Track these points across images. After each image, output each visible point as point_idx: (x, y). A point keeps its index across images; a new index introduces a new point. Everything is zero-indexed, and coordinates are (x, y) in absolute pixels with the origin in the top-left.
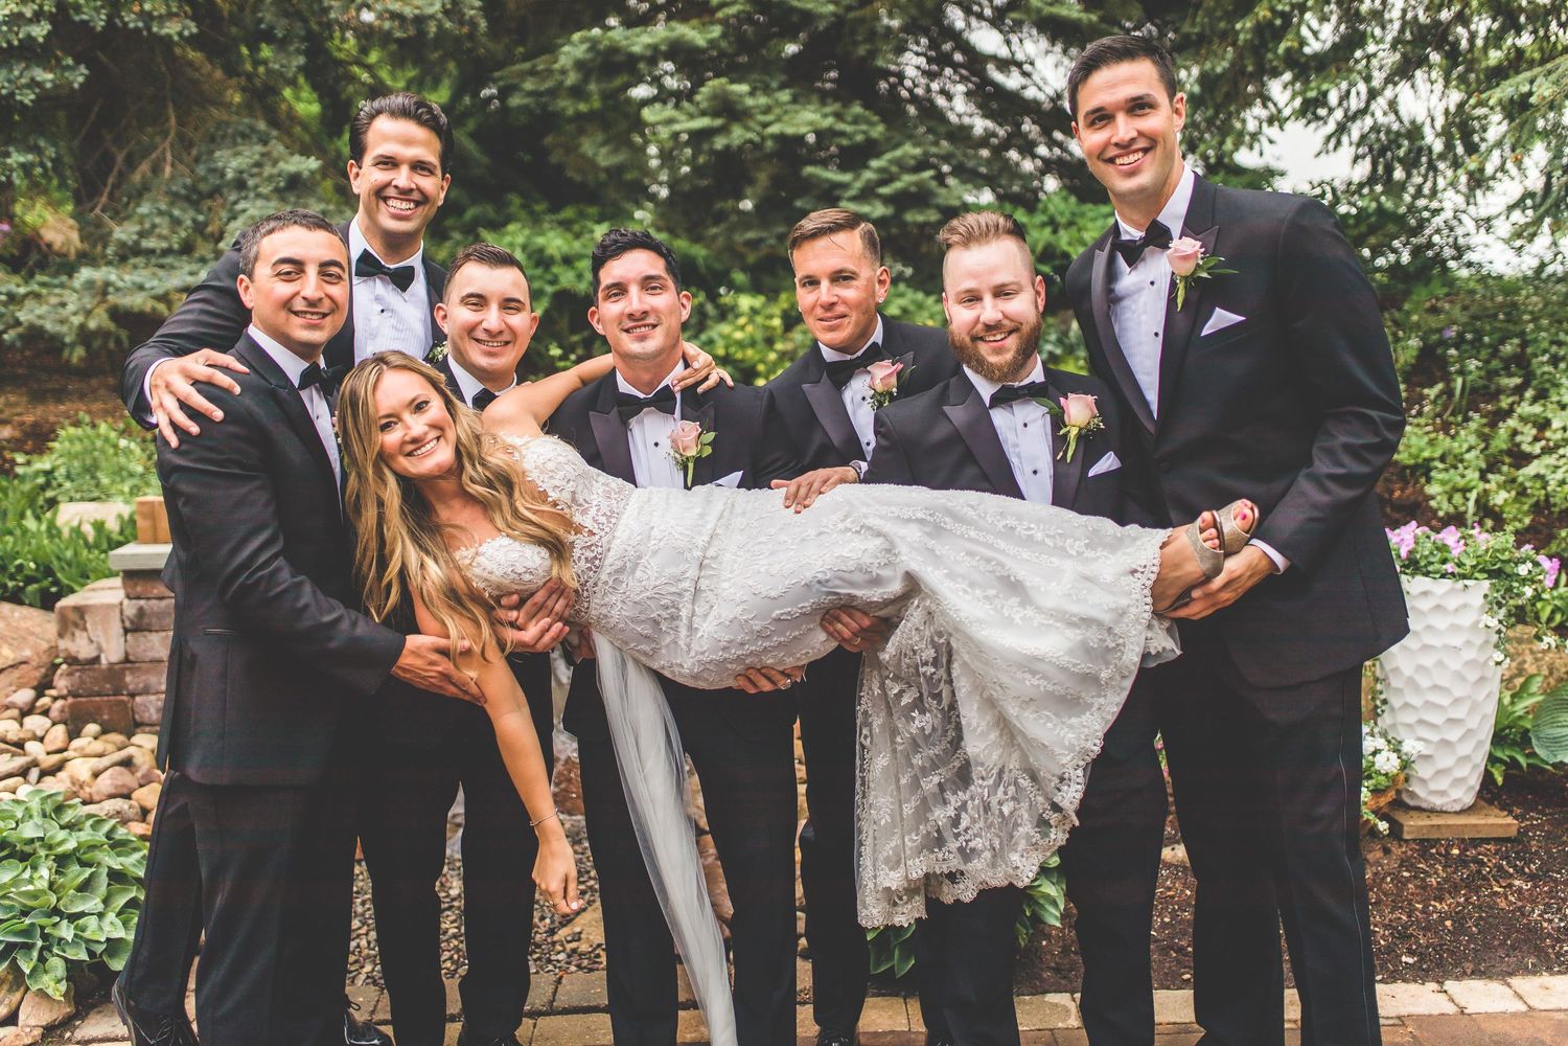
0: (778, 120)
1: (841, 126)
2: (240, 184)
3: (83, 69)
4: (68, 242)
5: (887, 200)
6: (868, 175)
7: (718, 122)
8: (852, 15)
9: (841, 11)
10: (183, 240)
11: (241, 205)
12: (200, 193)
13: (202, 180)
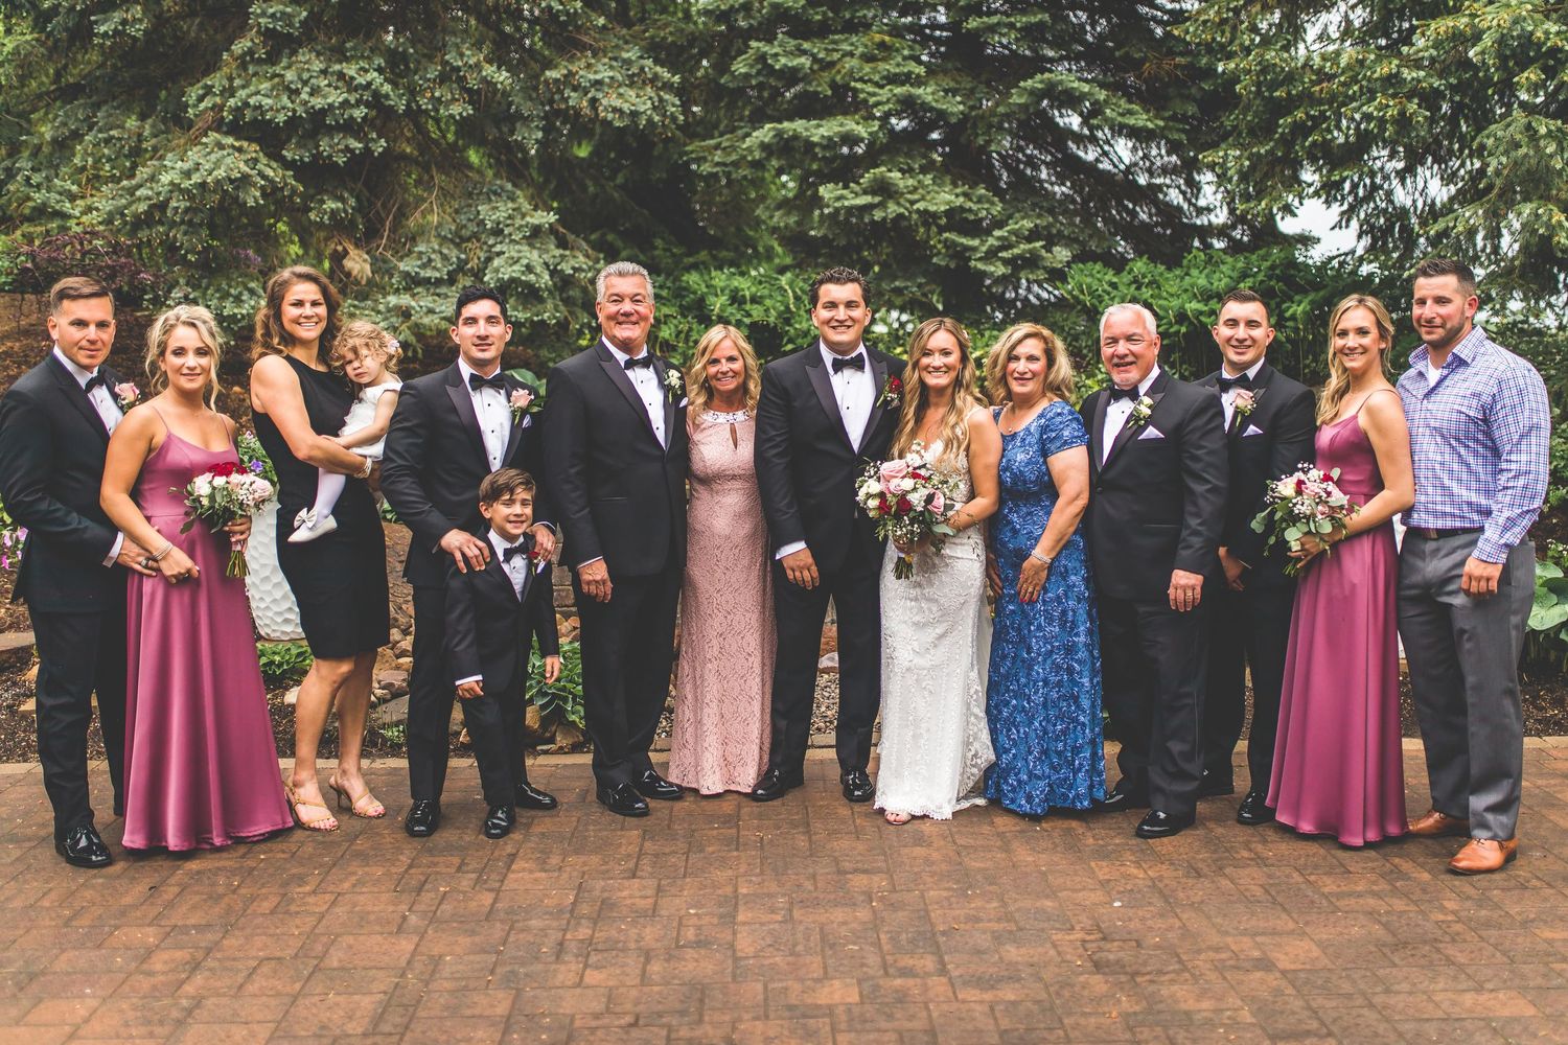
0: (923, 199)
1: (969, 204)
2: (497, 232)
3: (383, 142)
4: (362, 270)
5: (1006, 262)
6: (991, 241)
7: (877, 199)
10: (449, 273)
11: (498, 248)
12: (461, 237)
13: (464, 227)
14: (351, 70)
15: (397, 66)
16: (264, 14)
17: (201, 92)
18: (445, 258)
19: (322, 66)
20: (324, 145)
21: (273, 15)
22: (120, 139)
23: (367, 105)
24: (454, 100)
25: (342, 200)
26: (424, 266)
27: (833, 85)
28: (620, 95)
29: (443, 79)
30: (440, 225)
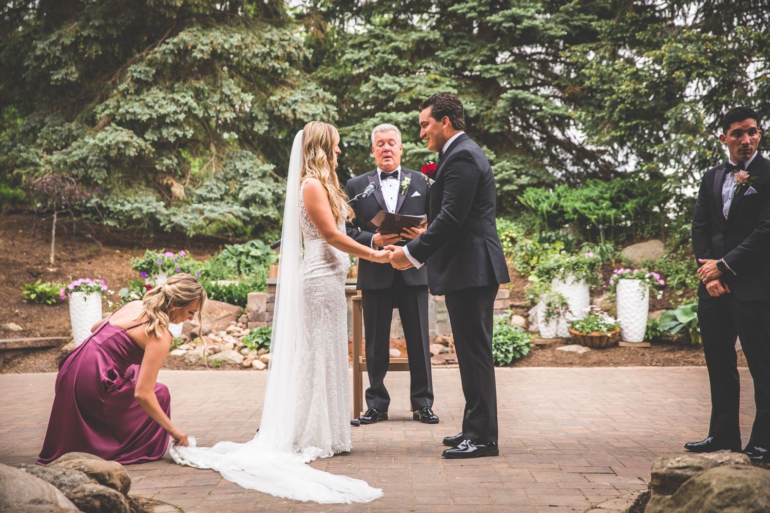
2: (245, 175)
3: (192, 131)
4: (181, 193)
8: (482, 113)
9: (478, 112)
10: (221, 195)
11: (245, 183)
12: (226, 178)
13: (228, 173)
14: (177, 97)
15: (198, 95)
16: (135, 71)
17: (103, 107)
18: (219, 188)
19: (163, 95)
20: (165, 132)
21: (140, 72)
22: (61, 131)
23: (185, 112)
24: (226, 111)
25: (170, 159)
26: (208, 192)
27: (411, 99)
28: (307, 107)
29: (221, 101)
30: (216, 172)
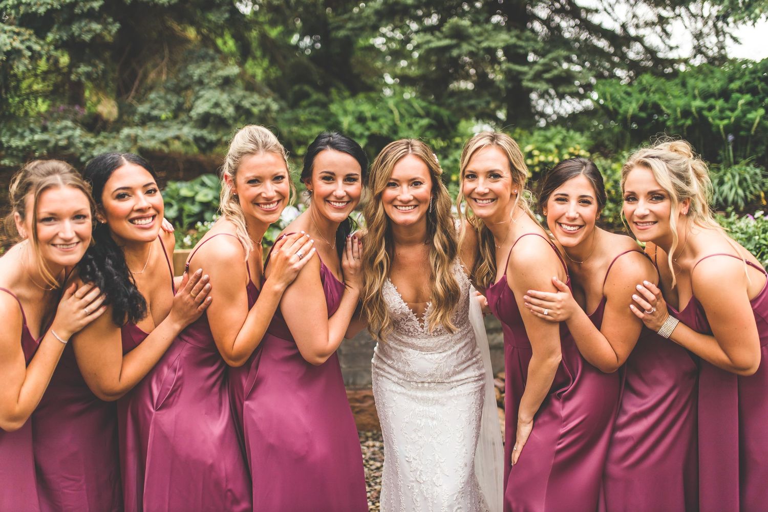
0: (487, 39)
2: (201, 83)
3: (117, 24)
5: (548, 81)
6: (537, 67)
7: (454, 42)
10: (170, 112)
11: (200, 93)
12: (179, 88)
13: (182, 81)
18: (168, 103)
20: (75, 28)
25: (95, 66)
26: (153, 108)
30: (167, 81)
